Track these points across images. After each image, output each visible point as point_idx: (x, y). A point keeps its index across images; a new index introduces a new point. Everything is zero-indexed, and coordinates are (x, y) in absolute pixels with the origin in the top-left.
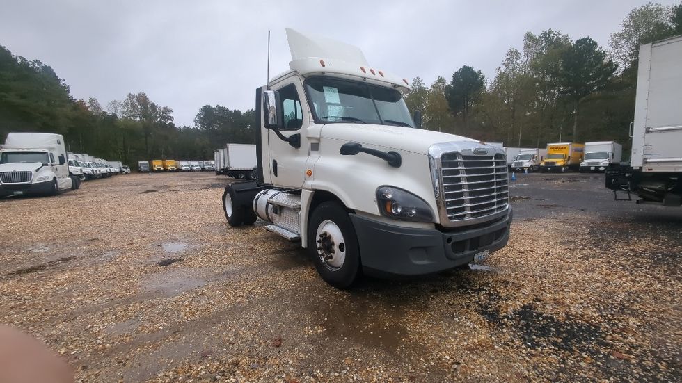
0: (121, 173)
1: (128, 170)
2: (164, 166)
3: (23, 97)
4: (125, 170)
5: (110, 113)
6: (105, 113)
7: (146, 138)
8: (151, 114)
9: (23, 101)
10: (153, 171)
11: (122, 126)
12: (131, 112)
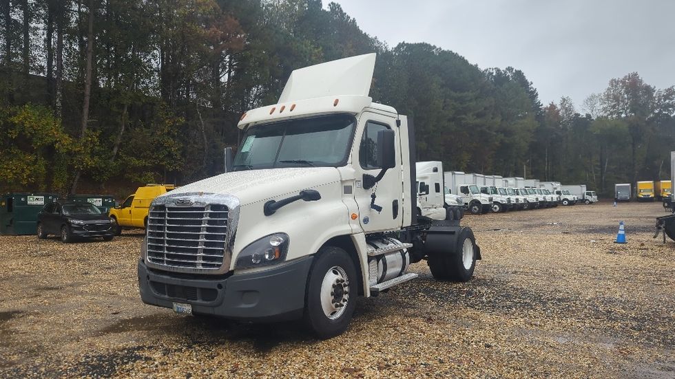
0: (582, 201)
1: (594, 198)
2: (657, 191)
3: (479, 115)
4: (588, 197)
5: (583, 114)
6: (578, 115)
7: (633, 145)
8: (645, 104)
9: (478, 121)
10: (635, 199)
11: (598, 132)
12: (614, 107)
